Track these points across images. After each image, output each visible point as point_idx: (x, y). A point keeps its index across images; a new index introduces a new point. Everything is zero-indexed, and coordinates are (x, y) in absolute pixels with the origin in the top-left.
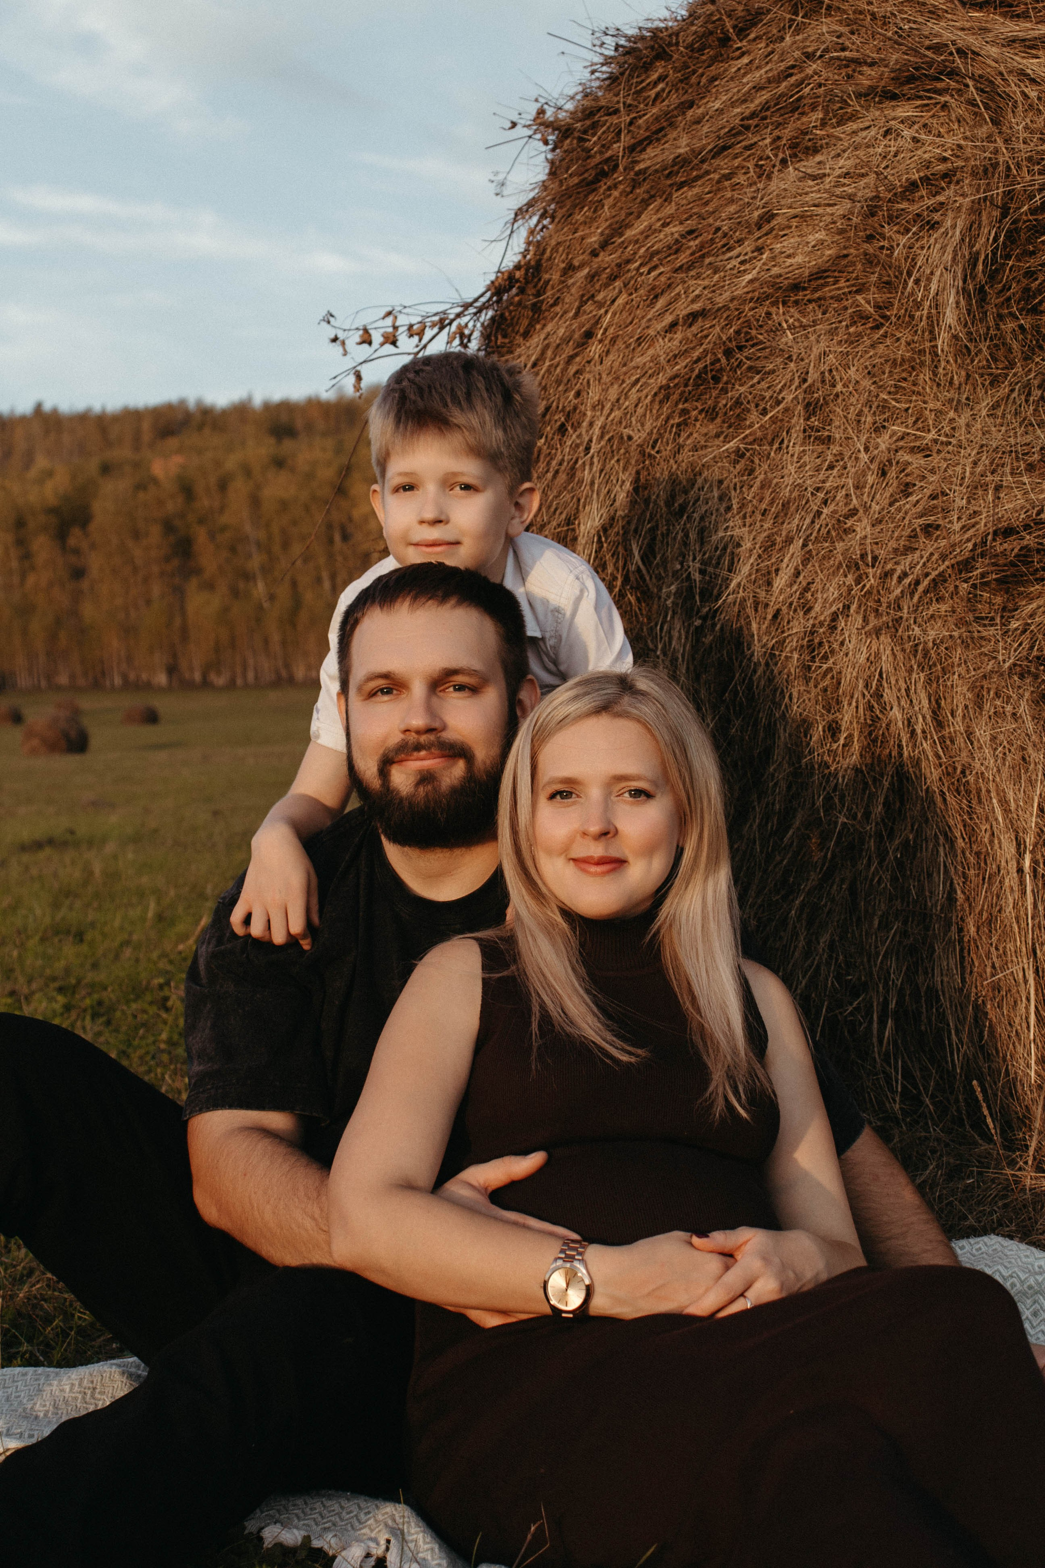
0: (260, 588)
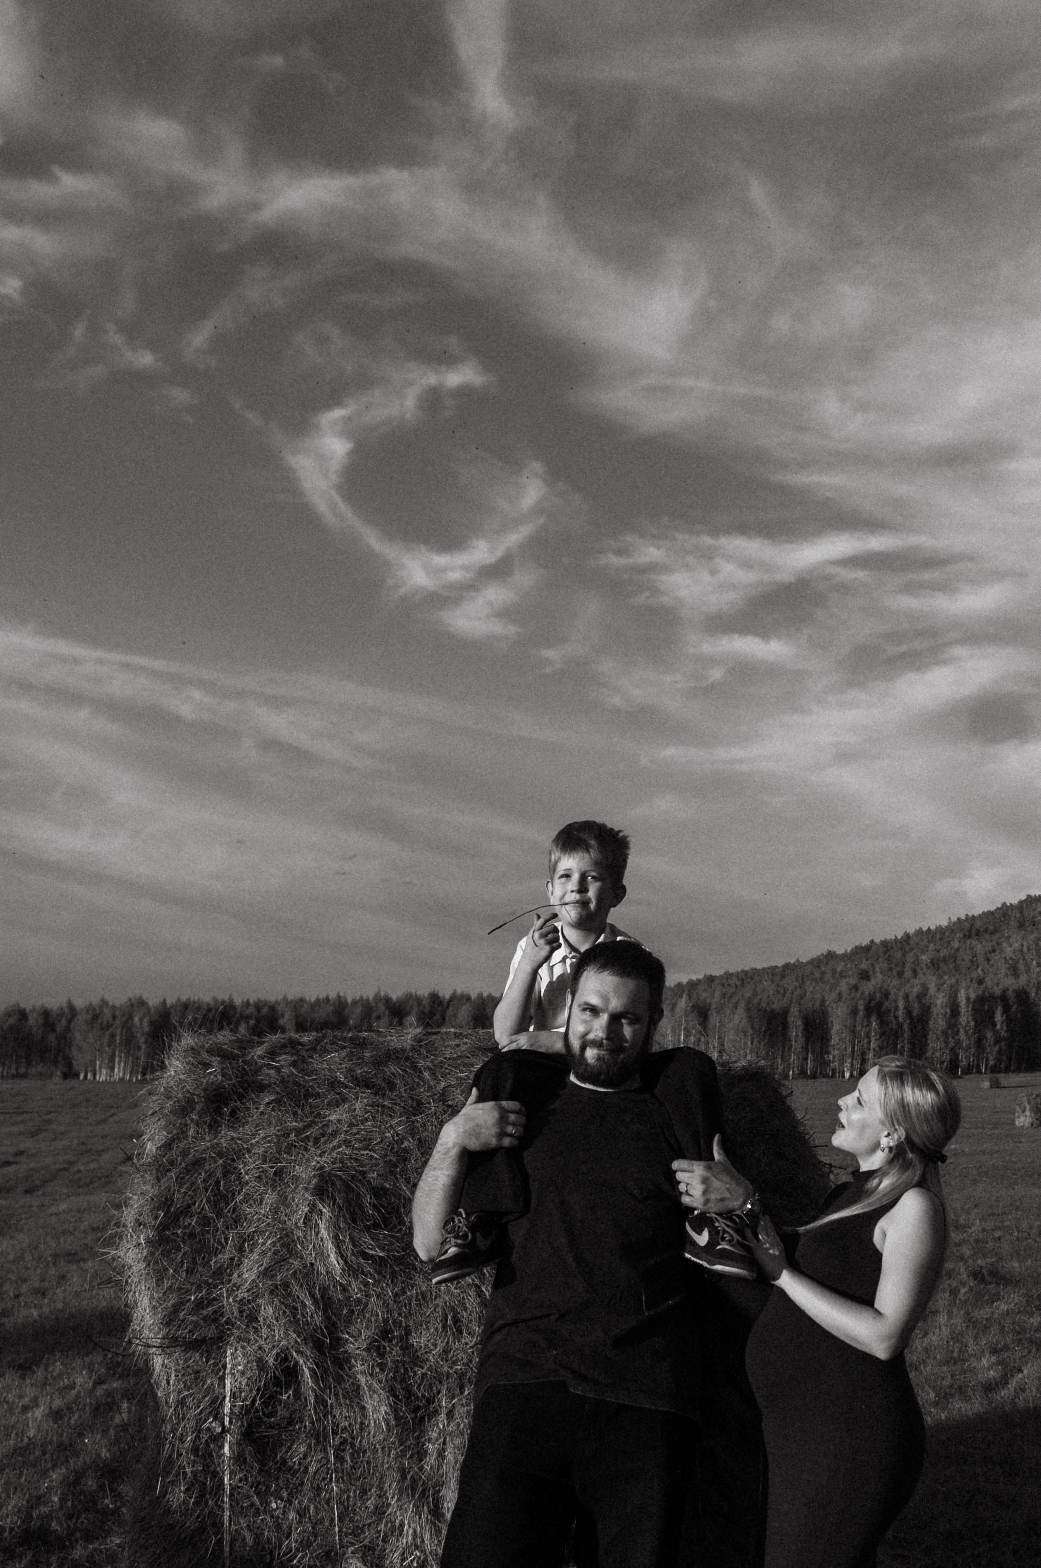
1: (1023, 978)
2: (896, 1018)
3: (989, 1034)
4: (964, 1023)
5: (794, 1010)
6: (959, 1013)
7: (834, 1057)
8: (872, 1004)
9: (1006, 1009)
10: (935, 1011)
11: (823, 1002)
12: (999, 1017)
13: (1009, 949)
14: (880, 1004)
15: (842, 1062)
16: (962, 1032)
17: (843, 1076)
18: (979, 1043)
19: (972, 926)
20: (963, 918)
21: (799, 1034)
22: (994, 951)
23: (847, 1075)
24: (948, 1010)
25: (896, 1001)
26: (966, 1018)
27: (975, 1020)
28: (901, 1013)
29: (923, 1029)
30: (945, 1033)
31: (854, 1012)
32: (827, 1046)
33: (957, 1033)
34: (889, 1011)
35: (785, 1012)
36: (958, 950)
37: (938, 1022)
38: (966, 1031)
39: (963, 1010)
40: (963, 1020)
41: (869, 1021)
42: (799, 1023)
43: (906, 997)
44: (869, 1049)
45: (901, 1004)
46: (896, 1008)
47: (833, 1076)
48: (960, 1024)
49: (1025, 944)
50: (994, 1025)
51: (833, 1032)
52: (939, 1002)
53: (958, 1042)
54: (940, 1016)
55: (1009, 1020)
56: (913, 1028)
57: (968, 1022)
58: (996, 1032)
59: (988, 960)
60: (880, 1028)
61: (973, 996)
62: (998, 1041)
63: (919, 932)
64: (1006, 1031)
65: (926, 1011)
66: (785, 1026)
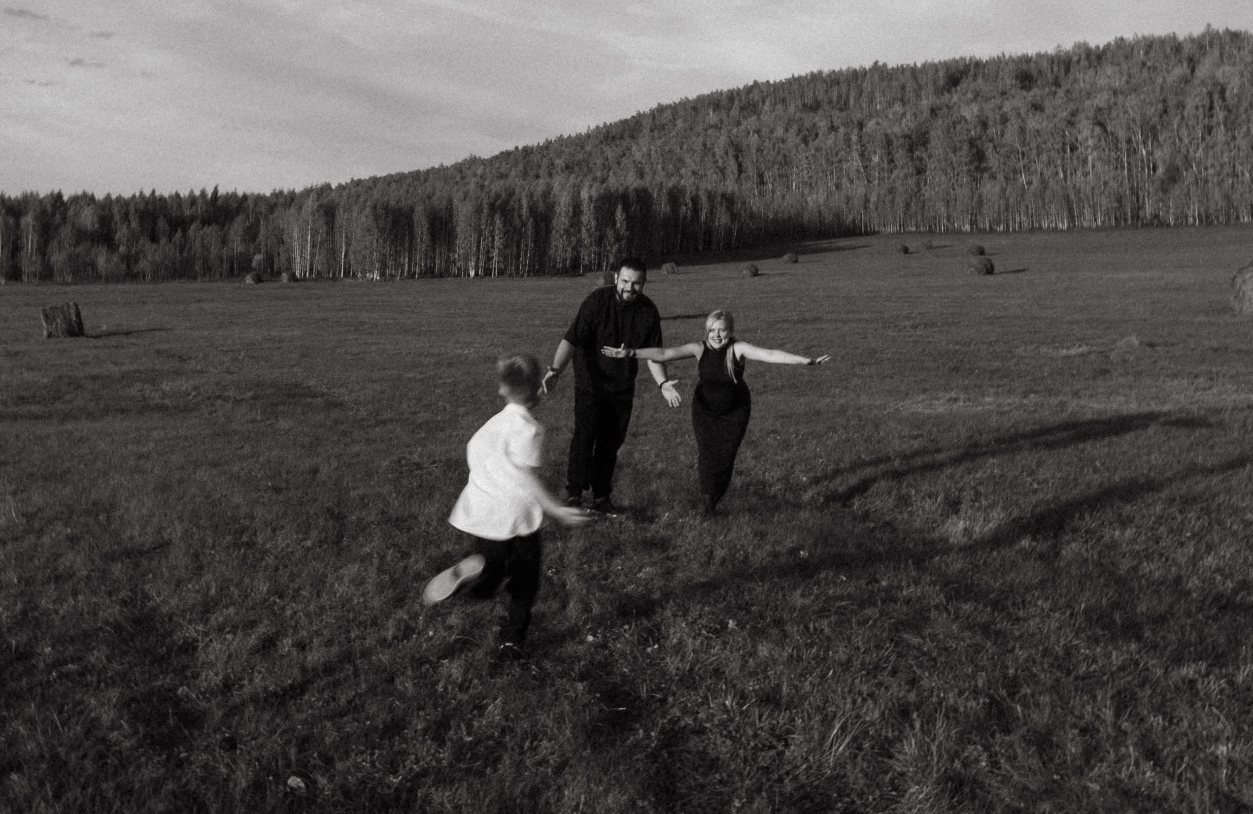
0: (1023, 179)
1: (648, 178)
2: (520, 216)
3: (610, 233)
4: (585, 222)
5: (419, 209)
6: (581, 212)
7: (459, 256)
8: (498, 203)
9: (626, 208)
10: (558, 209)
11: (450, 201)
12: (619, 215)
13: (638, 154)
14: (507, 202)
15: (466, 259)
16: (584, 231)
17: (469, 275)
18: (600, 241)
19: (608, 132)
20: (601, 126)
21: (425, 233)
22: (624, 155)
23: (472, 273)
24: (571, 209)
25: (519, 200)
26: (588, 217)
27: (597, 219)
28: (525, 211)
29: (547, 226)
30: (567, 232)
31: (479, 210)
32: (453, 243)
33: (579, 231)
34: (514, 210)
35: (412, 210)
36: (590, 154)
37: (561, 221)
38: (588, 230)
39: (585, 207)
40: (585, 219)
41: (493, 220)
42: (424, 222)
43: (531, 195)
44: (493, 248)
45: (525, 202)
46: (520, 208)
47: (459, 275)
48: (582, 223)
49: (653, 148)
50: (615, 223)
51: (458, 229)
52: (563, 200)
53: (580, 241)
54: (563, 214)
55: (629, 218)
56: (537, 226)
57: (589, 221)
58: (616, 231)
59: (619, 163)
60: (504, 226)
61: (595, 194)
62: (618, 239)
63: (560, 139)
64: (626, 230)
65: (551, 207)
66: (411, 226)
